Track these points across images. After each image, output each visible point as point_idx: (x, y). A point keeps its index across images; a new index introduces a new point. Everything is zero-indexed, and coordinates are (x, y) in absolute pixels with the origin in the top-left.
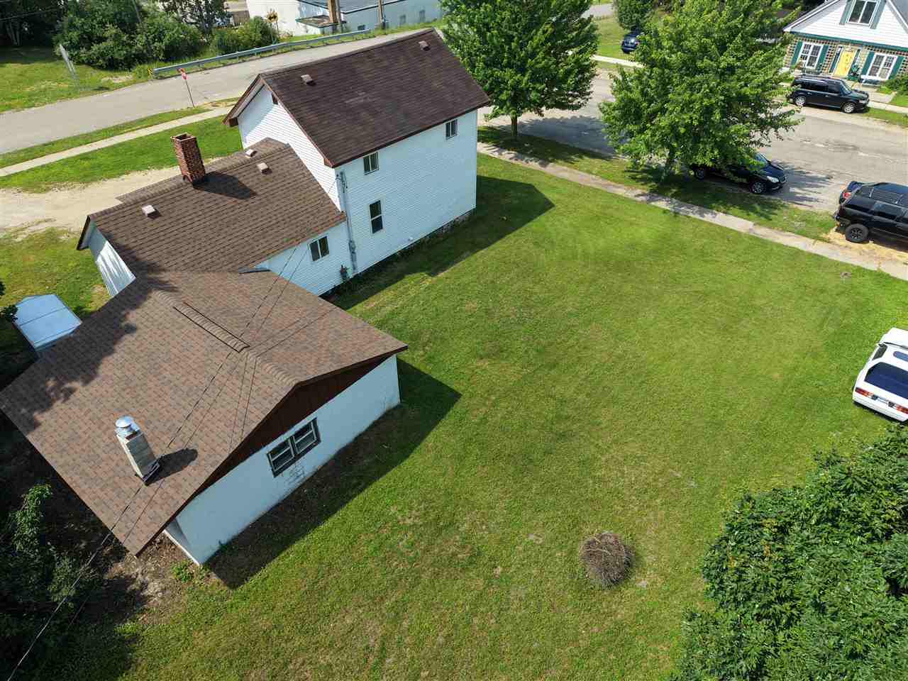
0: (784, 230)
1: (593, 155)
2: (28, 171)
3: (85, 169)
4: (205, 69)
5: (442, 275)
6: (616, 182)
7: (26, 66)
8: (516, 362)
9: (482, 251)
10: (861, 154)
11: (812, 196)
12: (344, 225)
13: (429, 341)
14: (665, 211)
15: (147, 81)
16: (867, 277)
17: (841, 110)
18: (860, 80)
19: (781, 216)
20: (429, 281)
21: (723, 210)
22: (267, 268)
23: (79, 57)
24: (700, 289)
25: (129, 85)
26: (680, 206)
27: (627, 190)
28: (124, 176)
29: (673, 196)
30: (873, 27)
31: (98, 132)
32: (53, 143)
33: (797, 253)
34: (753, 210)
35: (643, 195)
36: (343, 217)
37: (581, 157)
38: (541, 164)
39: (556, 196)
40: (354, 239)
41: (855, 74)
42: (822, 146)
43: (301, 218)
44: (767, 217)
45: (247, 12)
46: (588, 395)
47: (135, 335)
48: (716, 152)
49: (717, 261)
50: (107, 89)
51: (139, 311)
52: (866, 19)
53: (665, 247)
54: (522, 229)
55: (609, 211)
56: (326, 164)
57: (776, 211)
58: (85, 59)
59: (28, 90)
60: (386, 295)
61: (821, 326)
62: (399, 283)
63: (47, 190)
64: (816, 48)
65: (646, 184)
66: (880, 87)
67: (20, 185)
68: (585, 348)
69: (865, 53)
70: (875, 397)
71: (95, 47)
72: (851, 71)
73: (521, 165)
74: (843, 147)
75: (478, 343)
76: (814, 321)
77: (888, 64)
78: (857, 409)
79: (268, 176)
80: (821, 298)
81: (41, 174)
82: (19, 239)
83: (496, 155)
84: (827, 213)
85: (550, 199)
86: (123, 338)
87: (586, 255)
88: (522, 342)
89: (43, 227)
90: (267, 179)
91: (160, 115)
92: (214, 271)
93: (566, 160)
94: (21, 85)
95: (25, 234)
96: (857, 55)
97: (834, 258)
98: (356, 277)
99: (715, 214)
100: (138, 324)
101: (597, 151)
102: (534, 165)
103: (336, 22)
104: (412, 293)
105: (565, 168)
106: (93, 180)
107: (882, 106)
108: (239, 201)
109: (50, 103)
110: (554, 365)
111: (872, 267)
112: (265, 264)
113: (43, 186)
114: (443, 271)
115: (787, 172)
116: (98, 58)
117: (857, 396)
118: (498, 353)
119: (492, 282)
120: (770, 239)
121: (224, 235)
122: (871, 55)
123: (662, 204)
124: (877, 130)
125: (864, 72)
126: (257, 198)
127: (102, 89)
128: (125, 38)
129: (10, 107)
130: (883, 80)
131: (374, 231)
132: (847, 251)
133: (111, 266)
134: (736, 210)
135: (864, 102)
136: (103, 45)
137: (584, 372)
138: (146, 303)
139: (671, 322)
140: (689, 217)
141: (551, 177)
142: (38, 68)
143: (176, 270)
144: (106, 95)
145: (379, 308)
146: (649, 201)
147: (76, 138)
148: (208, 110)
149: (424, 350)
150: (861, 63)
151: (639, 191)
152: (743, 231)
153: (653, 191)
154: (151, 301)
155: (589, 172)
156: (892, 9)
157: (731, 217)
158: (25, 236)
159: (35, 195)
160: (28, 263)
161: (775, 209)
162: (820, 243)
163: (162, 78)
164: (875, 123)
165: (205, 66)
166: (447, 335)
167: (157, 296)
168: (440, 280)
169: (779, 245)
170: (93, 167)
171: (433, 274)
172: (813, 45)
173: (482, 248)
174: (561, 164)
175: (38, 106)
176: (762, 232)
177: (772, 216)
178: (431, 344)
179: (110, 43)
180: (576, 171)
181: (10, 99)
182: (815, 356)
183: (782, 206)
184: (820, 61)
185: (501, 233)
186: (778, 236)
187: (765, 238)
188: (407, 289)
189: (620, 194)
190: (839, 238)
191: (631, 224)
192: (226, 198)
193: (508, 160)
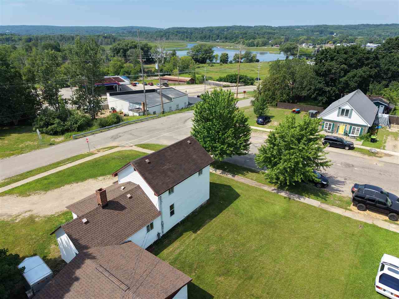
0: (333, 205)
1: (253, 171)
2: (21, 186)
3: (45, 184)
4: (94, 134)
5: (199, 232)
6: (263, 184)
7: (20, 135)
8: (235, 277)
9: (214, 219)
10: (356, 169)
11: (340, 189)
12: (160, 217)
13: (197, 268)
14: (285, 198)
15: (70, 140)
16: (369, 227)
17: (344, 148)
18: (349, 136)
19: (330, 198)
20: (194, 236)
21: (308, 196)
22: (130, 240)
23: (42, 131)
24: (305, 235)
25: (62, 142)
26: (290, 195)
27: (268, 187)
28: (62, 187)
29: (287, 190)
30: (350, 117)
31: (50, 165)
32: (31, 171)
33: (340, 217)
34: (319, 196)
35: (275, 190)
36: (160, 213)
37: (248, 172)
38: (232, 176)
39: (240, 191)
40: (164, 220)
41: (346, 133)
42: (340, 165)
43: (144, 216)
44: (325, 199)
45: (108, 105)
46: (268, 293)
47: (80, 282)
48: (302, 176)
49: (309, 221)
50: (54, 144)
51: (80, 270)
52: (346, 115)
53: (288, 215)
54: (229, 207)
55: (263, 198)
56: (155, 195)
57: (328, 196)
58: (44, 131)
59: (20, 146)
60: (176, 244)
61: (356, 252)
62: (181, 238)
63: (30, 195)
64: (330, 125)
65: (275, 185)
66: (356, 138)
67: (18, 193)
68: (263, 268)
69: (349, 126)
70: (384, 290)
71: (50, 127)
72: (344, 132)
73: (225, 176)
74: (348, 165)
75: (218, 268)
76: (353, 250)
77: (358, 130)
78: (379, 295)
79: (131, 200)
80: (353, 238)
81: (26, 187)
82: (17, 221)
83: (214, 172)
84: (348, 196)
85: (238, 193)
86: (74, 284)
87: (257, 220)
88: (236, 266)
89: (28, 215)
90: (131, 201)
91: (76, 156)
92: (109, 245)
93: (243, 174)
94: (18, 143)
95: (20, 218)
96: (346, 127)
97: (355, 218)
98: (163, 236)
99: (305, 198)
100: (80, 276)
101: (253, 169)
102: (230, 176)
103: (145, 111)
104: (187, 242)
105: (242, 177)
106: (49, 190)
107: (359, 147)
108: (120, 212)
109: (30, 152)
110: (251, 278)
111: (370, 222)
112: (129, 239)
113: (28, 193)
114: (199, 230)
115: (329, 177)
116: (50, 131)
117: (377, 289)
118: (227, 273)
119: (220, 235)
120: (328, 210)
121: (114, 228)
122: (351, 127)
123: (283, 194)
124: (359, 157)
125: (350, 133)
126: (127, 210)
127: (51, 144)
128: (62, 124)
129: (13, 154)
130: (357, 136)
131: (171, 216)
132: (359, 215)
133: (64, 243)
134: (312, 196)
135: (352, 146)
136: (53, 126)
137: (264, 281)
138: (83, 266)
139: (296, 252)
140: (295, 200)
141: (237, 182)
142: (24, 136)
143: (94, 246)
144: (53, 147)
145: (174, 251)
146: (278, 192)
147: (40, 168)
148: (96, 154)
149: (195, 273)
150: (348, 129)
151: (273, 188)
152: (317, 206)
153: (278, 188)
154: (86, 264)
155: (252, 179)
156: (355, 112)
157: (311, 199)
158: (20, 219)
159: (24, 198)
160: (22, 233)
161: (328, 195)
162: (348, 211)
163: (76, 139)
164: (358, 154)
165: (94, 133)
166: (204, 264)
167: (88, 262)
168: (198, 235)
169: (332, 213)
170: (49, 184)
171: (195, 232)
172: (329, 123)
173: (214, 218)
174: (241, 176)
175: (25, 153)
176: (325, 206)
177: (327, 199)
178: (198, 269)
179: (55, 125)
180: (247, 179)
181: (13, 151)
182: (356, 268)
183: (330, 194)
184: (332, 129)
185: (220, 210)
186: (331, 208)
187: (326, 209)
188: (185, 240)
189: (266, 189)
190: (355, 208)
191: (272, 204)
192: (114, 211)
193: (219, 174)
